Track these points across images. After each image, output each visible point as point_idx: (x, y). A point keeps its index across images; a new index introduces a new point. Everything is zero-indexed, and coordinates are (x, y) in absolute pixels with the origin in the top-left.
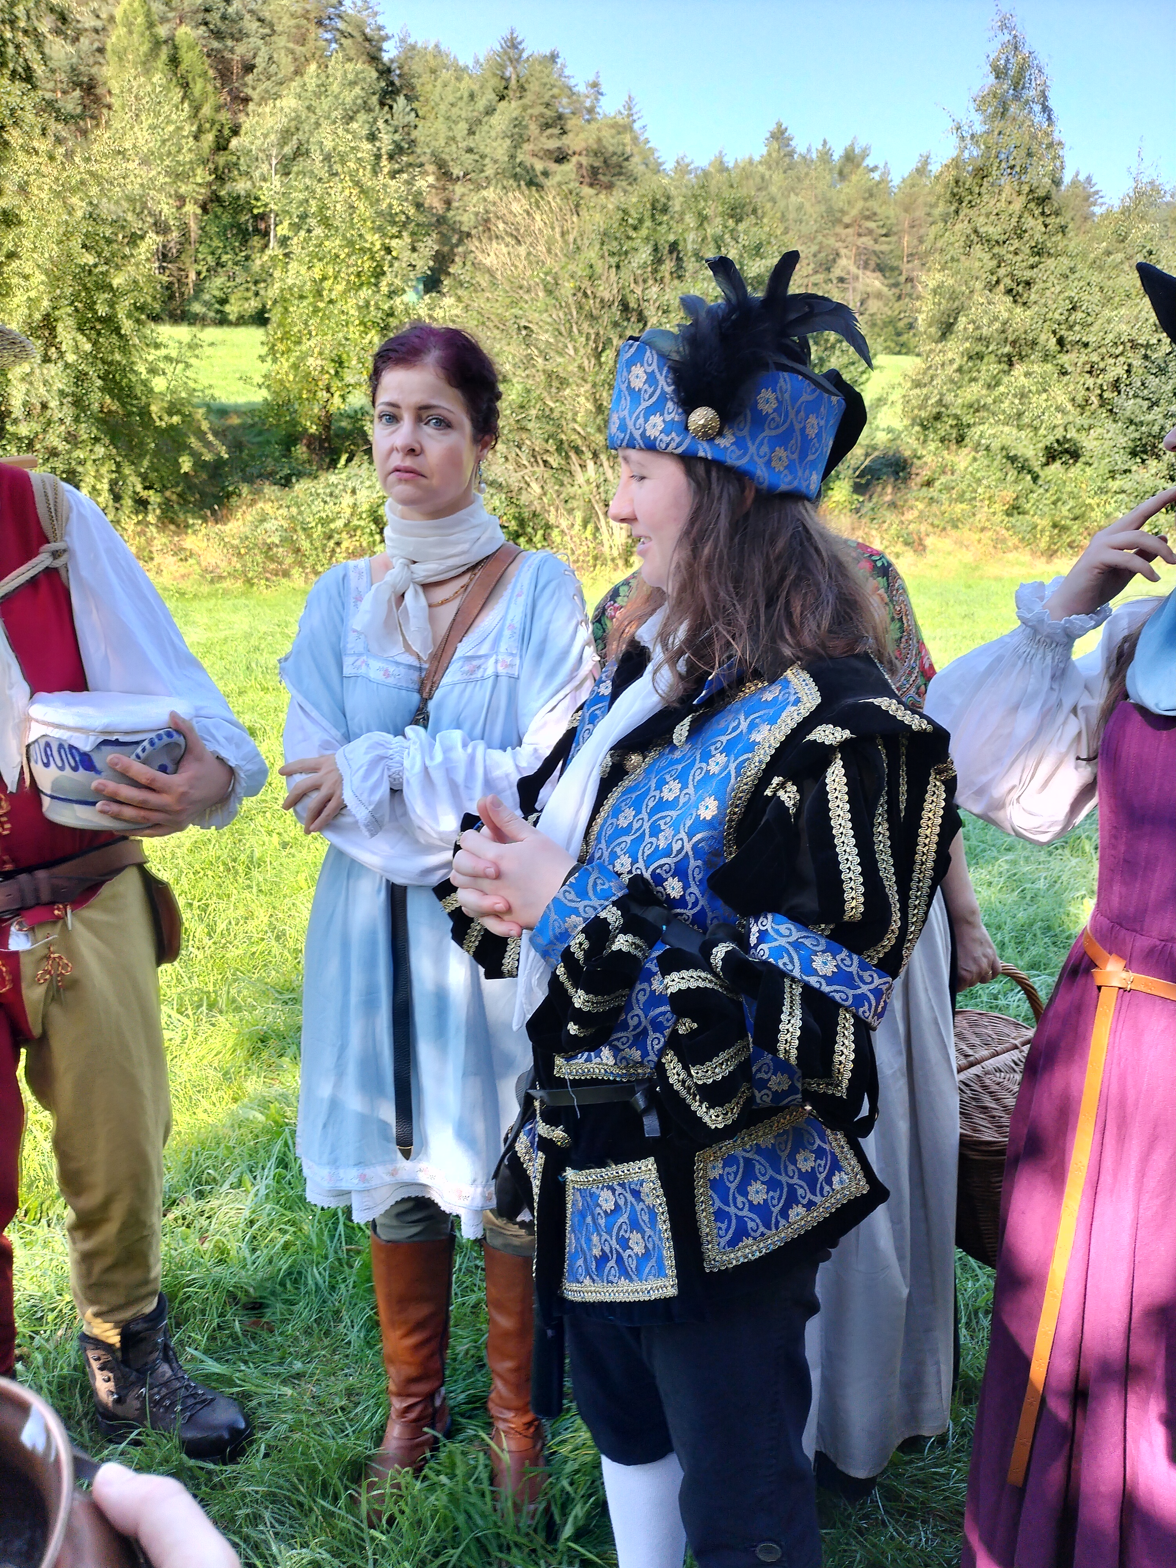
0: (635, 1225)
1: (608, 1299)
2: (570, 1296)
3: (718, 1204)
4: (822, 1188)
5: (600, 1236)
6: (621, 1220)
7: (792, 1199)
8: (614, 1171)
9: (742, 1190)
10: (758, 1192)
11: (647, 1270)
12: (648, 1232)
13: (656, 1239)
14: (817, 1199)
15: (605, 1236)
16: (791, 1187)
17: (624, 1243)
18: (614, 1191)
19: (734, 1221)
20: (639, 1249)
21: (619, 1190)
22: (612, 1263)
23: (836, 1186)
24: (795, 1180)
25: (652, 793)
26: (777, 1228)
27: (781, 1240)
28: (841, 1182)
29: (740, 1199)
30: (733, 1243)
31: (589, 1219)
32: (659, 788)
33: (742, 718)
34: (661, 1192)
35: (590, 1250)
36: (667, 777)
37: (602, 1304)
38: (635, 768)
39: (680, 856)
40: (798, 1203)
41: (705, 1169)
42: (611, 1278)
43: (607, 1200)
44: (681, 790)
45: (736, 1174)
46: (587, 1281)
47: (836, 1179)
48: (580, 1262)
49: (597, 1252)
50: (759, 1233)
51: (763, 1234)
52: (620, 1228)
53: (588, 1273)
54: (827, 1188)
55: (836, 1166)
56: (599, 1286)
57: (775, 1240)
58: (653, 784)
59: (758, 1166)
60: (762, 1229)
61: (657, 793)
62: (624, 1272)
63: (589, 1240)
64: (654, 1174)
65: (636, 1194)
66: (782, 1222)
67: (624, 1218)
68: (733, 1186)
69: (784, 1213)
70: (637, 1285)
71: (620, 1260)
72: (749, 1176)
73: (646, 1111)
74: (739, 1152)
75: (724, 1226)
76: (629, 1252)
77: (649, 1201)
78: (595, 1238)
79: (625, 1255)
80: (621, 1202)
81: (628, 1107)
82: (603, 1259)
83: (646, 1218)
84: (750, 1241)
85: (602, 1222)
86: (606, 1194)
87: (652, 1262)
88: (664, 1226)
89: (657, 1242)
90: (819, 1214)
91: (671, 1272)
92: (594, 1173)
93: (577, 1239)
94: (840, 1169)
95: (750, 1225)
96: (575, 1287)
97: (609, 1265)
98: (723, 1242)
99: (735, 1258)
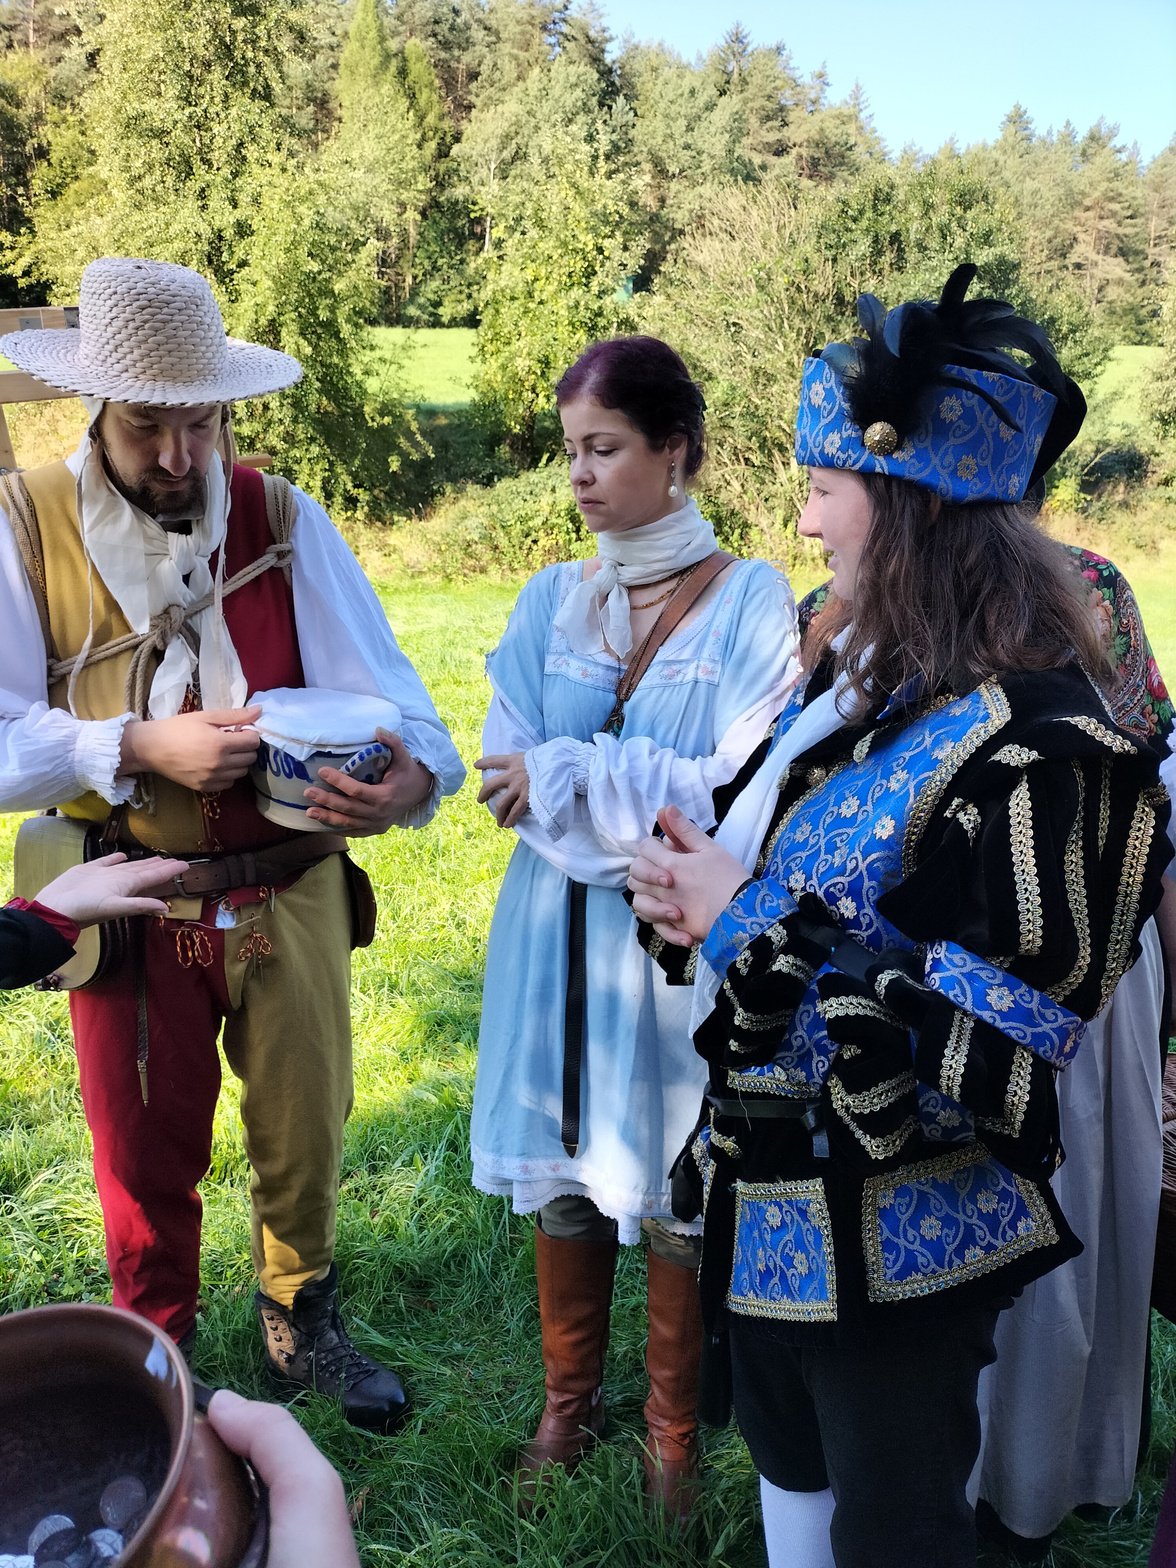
0: (800, 1245)
1: (769, 1315)
2: (734, 1309)
3: (887, 1233)
4: (1004, 1233)
5: (764, 1250)
6: (787, 1238)
7: (969, 1240)
8: (781, 1187)
9: (914, 1223)
10: (931, 1227)
11: (809, 1291)
12: (813, 1253)
13: (820, 1261)
14: (999, 1243)
15: (770, 1252)
16: (969, 1228)
17: (789, 1261)
18: (781, 1208)
19: (903, 1253)
20: (803, 1269)
21: (786, 1207)
22: (776, 1280)
23: (1021, 1232)
24: (975, 1220)
25: (830, 809)
26: (950, 1267)
27: (954, 1281)
28: (1027, 1229)
29: (911, 1233)
30: (901, 1276)
31: (756, 1234)
32: (838, 804)
33: (927, 733)
34: (826, 1214)
35: (756, 1264)
36: (847, 793)
37: (764, 1319)
38: (818, 782)
39: (855, 875)
40: (975, 1244)
41: (874, 1196)
42: (774, 1295)
43: (773, 1216)
44: (859, 807)
45: (908, 1206)
46: (751, 1295)
47: (1021, 1225)
48: (746, 1275)
49: (761, 1266)
50: (930, 1269)
51: (934, 1271)
52: (785, 1246)
53: (752, 1287)
54: (1010, 1233)
55: (1022, 1211)
56: (762, 1302)
57: (948, 1279)
58: (832, 799)
59: (933, 1201)
60: (933, 1265)
61: (835, 809)
62: (787, 1291)
63: (754, 1254)
64: (821, 1196)
65: (803, 1213)
66: (957, 1261)
67: (789, 1236)
68: (904, 1218)
69: (960, 1252)
70: (799, 1306)
71: (783, 1277)
72: (922, 1209)
73: (816, 1130)
74: (912, 1184)
75: (892, 1257)
76: (792, 1270)
77: (816, 1221)
78: (760, 1253)
79: (789, 1274)
80: (788, 1220)
81: (800, 1125)
82: (767, 1275)
83: (811, 1239)
84: (920, 1277)
85: (768, 1237)
86: (773, 1210)
87: (815, 1284)
88: (828, 1249)
89: (821, 1265)
90: (997, 1260)
91: (832, 1296)
92: (763, 1187)
93: (744, 1251)
94: (1027, 1215)
95: (921, 1260)
96: (739, 1299)
97: (773, 1282)
98: (890, 1273)
99: (903, 1291)
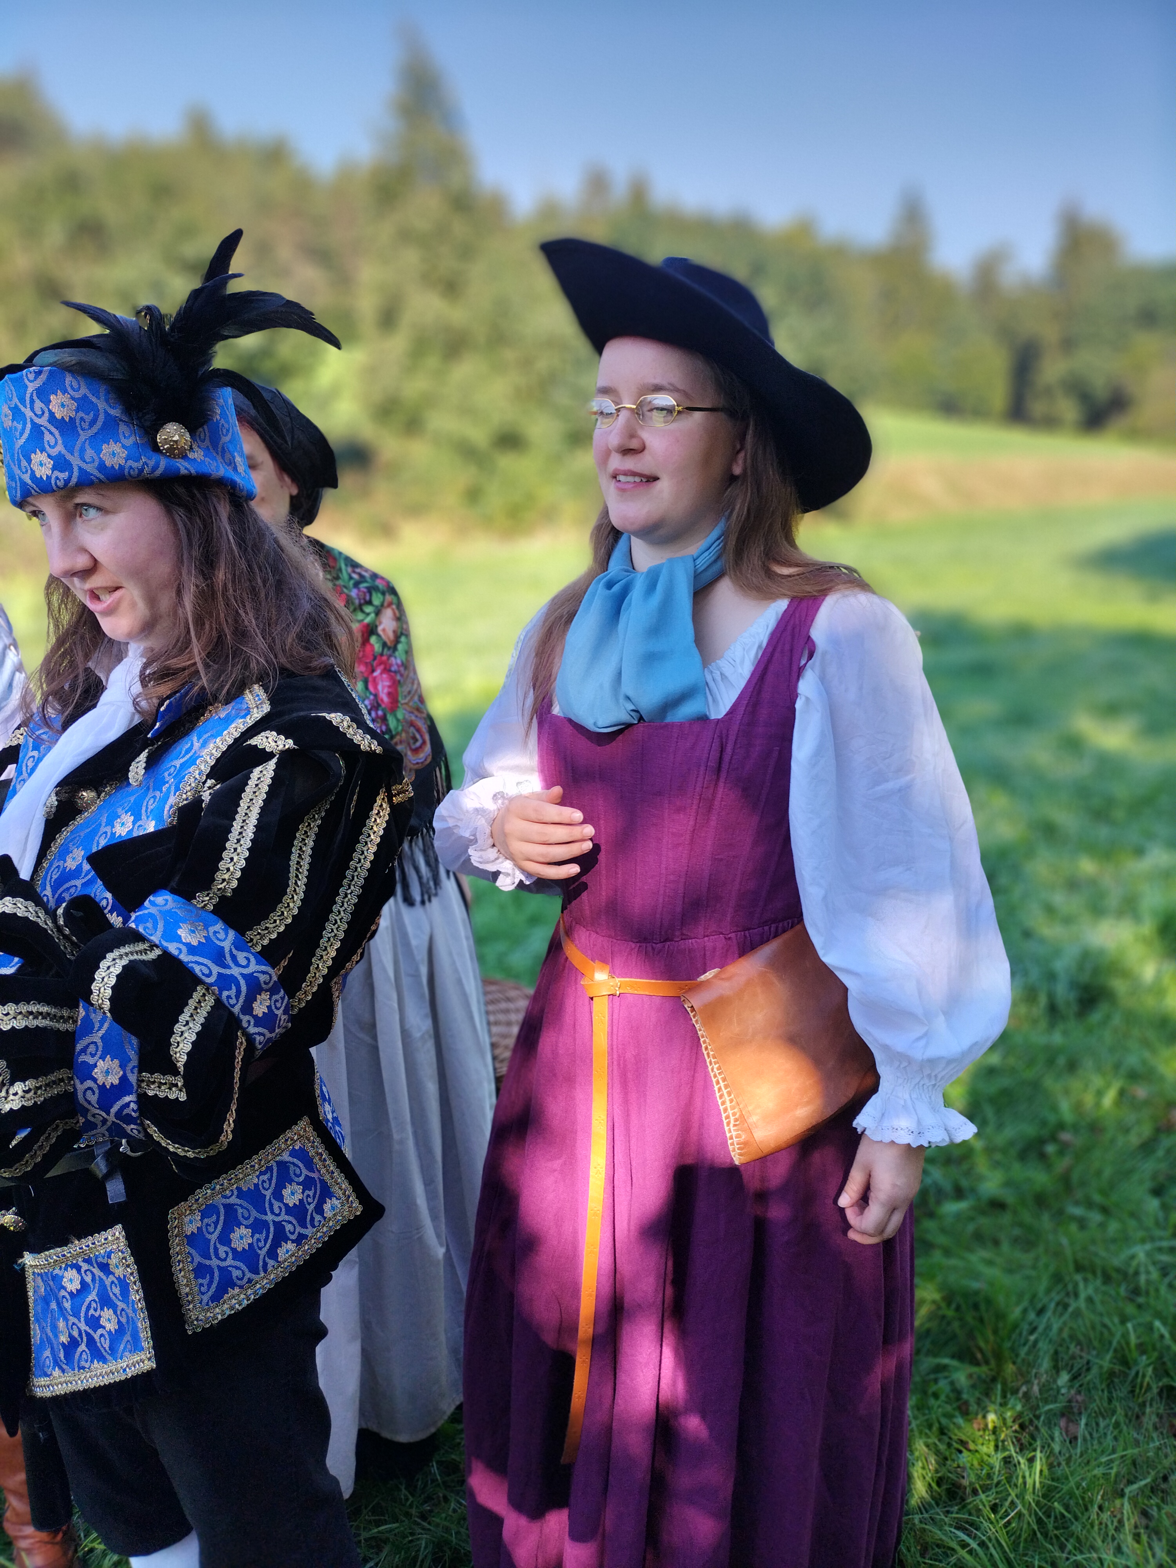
0: (105, 1301)
1: (80, 1387)
2: (40, 1393)
3: (198, 1259)
4: (312, 1219)
5: (66, 1320)
6: (90, 1298)
7: (280, 1237)
8: (77, 1247)
9: (225, 1239)
10: (242, 1238)
11: (122, 1347)
12: (121, 1305)
13: (130, 1312)
14: (309, 1231)
15: (72, 1319)
16: (279, 1226)
17: (94, 1323)
18: (78, 1269)
19: (217, 1274)
20: (111, 1326)
21: (85, 1266)
22: (83, 1347)
23: (328, 1213)
24: (284, 1217)
26: (265, 1271)
27: (270, 1282)
28: (333, 1208)
29: (222, 1249)
30: (217, 1298)
31: (54, 1305)
34: (131, 1260)
35: (56, 1336)
37: (75, 1395)
38: (89, 805)
40: (286, 1239)
41: (180, 1226)
42: (83, 1363)
43: (71, 1281)
45: (216, 1224)
46: (57, 1372)
47: (327, 1207)
48: (47, 1353)
49: (64, 1339)
50: (245, 1280)
51: (250, 1281)
52: (89, 1307)
53: (57, 1363)
54: (318, 1218)
55: (326, 1193)
56: (69, 1376)
57: (264, 1283)
59: (240, 1210)
60: (249, 1275)
62: (97, 1354)
63: (54, 1327)
64: (123, 1243)
65: (105, 1268)
66: (271, 1263)
67: (93, 1296)
68: (213, 1238)
69: (272, 1254)
70: (112, 1366)
71: (91, 1342)
72: (232, 1220)
73: (108, 1176)
74: (219, 1200)
75: (205, 1282)
76: (100, 1331)
77: (119, 1272)
78: (61, 1324)
79: (96, 1336)
80: (88, 1279)
81: (88, 1174)
82: (73, 1343)
83: (117, 1290)
84: (237, 1290)
85: (67, 1305)
86: (72, 1274)
87: (127, 1337)
88: (136, 1295)
89: (131, 1314)
90: (310, 1247)
91: (147, 1344)
92: (54, 1253)
93: (42, 1329)
94: (331, 1195)
95: (236, 1273)
96: (43, 1381)
97: (80, 1349)
98: (206, 1298)
99: (221, 1312)
